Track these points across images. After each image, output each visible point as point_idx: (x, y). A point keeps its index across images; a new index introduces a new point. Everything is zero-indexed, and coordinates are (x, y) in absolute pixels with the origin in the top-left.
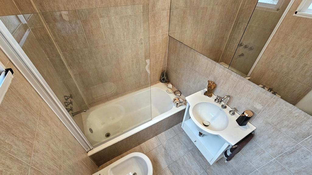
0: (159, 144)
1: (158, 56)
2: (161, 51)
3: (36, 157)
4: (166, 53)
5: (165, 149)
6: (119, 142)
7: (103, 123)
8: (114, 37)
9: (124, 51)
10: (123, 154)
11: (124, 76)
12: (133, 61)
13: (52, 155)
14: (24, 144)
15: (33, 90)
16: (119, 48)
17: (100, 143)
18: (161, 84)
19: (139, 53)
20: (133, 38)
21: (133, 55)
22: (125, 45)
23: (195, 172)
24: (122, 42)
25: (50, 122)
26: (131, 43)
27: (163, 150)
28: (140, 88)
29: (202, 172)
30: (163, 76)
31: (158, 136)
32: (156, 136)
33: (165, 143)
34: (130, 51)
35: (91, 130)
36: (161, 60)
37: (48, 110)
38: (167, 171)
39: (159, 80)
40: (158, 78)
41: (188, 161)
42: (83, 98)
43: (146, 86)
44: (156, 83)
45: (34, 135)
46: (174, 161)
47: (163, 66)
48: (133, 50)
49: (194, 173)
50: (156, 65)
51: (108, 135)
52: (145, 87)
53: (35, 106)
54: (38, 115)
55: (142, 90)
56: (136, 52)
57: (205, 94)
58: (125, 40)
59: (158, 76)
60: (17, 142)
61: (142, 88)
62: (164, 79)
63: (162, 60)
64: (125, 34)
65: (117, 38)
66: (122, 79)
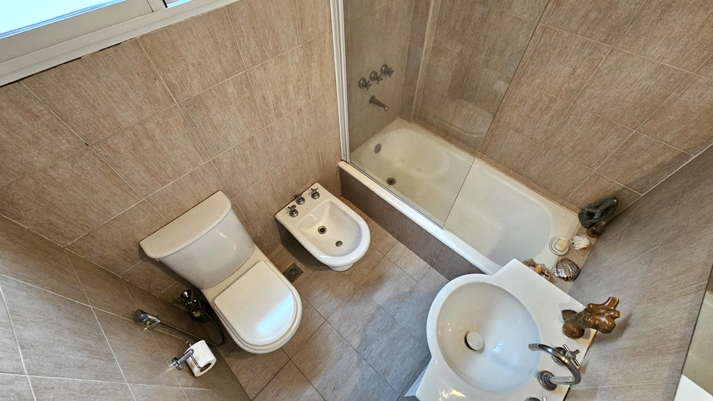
0: (415, 277)
1: (642, 144)
2: (668, 138)
3: (259, 72)
4: (682, 157)
5: (411, 292)
6: (373, 192)
7: (403, 161)
8: (555, 10)
9: (551, 60)
10: (372, 221)
11: (508, 118)
12: (553, 101)
13: (280, 93)
14: (257, 47)
15: (327, 10)
16: (547, 47)
17: (361, 168)
18: (572, 220)
19: (589, 92)
20: (605, 41)
21: (566, 85)
22: (566, 48)
23: (390, 369)
24: (566, 34)
25: (314, 65)
26: (587, 51)
27: (407, 289)
28: (518, 175)
29: (396, 387)
30: (597, 207)
31: (432, 269)
32: (429, 266)
33: (423, 288)
34: (568, 70)
35: (378, 149)
36: (639, 162)
37: (327, 50)
38: (372, 307)
39: (582, 206)
40: (584, 198)
41: (406, 348)
42: (414, 96)
43: (535, 185)
44: (562, 205)
45: (277, 54)
46: (395, 318)
47: (630, 185)
48: (577, 73)
49: (387, 367)
50: (609, 162)
51: (391, 182)
52: (528, 186)
53: (310, 29)
54: (305, 41)
55: (515, 182)
56: (582, 84)
57: (565, 312)
58: (576, 33)
59: (588, 195)
60: (251, 38)
61: (522, 181)
62: (591, 215)
63: (645, 168)
64: (592, 16)
65: (561, 18)
66: (499, 121)
